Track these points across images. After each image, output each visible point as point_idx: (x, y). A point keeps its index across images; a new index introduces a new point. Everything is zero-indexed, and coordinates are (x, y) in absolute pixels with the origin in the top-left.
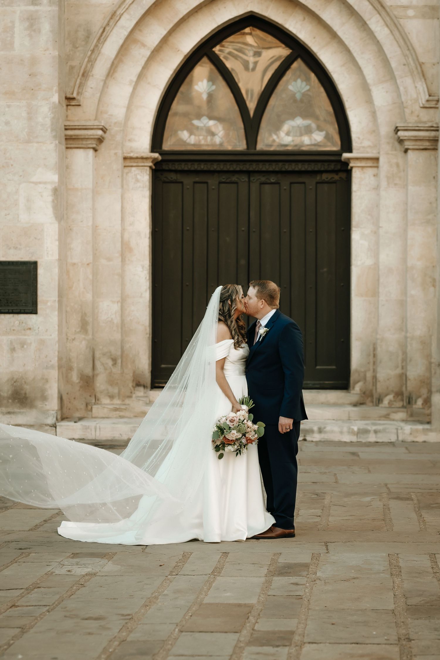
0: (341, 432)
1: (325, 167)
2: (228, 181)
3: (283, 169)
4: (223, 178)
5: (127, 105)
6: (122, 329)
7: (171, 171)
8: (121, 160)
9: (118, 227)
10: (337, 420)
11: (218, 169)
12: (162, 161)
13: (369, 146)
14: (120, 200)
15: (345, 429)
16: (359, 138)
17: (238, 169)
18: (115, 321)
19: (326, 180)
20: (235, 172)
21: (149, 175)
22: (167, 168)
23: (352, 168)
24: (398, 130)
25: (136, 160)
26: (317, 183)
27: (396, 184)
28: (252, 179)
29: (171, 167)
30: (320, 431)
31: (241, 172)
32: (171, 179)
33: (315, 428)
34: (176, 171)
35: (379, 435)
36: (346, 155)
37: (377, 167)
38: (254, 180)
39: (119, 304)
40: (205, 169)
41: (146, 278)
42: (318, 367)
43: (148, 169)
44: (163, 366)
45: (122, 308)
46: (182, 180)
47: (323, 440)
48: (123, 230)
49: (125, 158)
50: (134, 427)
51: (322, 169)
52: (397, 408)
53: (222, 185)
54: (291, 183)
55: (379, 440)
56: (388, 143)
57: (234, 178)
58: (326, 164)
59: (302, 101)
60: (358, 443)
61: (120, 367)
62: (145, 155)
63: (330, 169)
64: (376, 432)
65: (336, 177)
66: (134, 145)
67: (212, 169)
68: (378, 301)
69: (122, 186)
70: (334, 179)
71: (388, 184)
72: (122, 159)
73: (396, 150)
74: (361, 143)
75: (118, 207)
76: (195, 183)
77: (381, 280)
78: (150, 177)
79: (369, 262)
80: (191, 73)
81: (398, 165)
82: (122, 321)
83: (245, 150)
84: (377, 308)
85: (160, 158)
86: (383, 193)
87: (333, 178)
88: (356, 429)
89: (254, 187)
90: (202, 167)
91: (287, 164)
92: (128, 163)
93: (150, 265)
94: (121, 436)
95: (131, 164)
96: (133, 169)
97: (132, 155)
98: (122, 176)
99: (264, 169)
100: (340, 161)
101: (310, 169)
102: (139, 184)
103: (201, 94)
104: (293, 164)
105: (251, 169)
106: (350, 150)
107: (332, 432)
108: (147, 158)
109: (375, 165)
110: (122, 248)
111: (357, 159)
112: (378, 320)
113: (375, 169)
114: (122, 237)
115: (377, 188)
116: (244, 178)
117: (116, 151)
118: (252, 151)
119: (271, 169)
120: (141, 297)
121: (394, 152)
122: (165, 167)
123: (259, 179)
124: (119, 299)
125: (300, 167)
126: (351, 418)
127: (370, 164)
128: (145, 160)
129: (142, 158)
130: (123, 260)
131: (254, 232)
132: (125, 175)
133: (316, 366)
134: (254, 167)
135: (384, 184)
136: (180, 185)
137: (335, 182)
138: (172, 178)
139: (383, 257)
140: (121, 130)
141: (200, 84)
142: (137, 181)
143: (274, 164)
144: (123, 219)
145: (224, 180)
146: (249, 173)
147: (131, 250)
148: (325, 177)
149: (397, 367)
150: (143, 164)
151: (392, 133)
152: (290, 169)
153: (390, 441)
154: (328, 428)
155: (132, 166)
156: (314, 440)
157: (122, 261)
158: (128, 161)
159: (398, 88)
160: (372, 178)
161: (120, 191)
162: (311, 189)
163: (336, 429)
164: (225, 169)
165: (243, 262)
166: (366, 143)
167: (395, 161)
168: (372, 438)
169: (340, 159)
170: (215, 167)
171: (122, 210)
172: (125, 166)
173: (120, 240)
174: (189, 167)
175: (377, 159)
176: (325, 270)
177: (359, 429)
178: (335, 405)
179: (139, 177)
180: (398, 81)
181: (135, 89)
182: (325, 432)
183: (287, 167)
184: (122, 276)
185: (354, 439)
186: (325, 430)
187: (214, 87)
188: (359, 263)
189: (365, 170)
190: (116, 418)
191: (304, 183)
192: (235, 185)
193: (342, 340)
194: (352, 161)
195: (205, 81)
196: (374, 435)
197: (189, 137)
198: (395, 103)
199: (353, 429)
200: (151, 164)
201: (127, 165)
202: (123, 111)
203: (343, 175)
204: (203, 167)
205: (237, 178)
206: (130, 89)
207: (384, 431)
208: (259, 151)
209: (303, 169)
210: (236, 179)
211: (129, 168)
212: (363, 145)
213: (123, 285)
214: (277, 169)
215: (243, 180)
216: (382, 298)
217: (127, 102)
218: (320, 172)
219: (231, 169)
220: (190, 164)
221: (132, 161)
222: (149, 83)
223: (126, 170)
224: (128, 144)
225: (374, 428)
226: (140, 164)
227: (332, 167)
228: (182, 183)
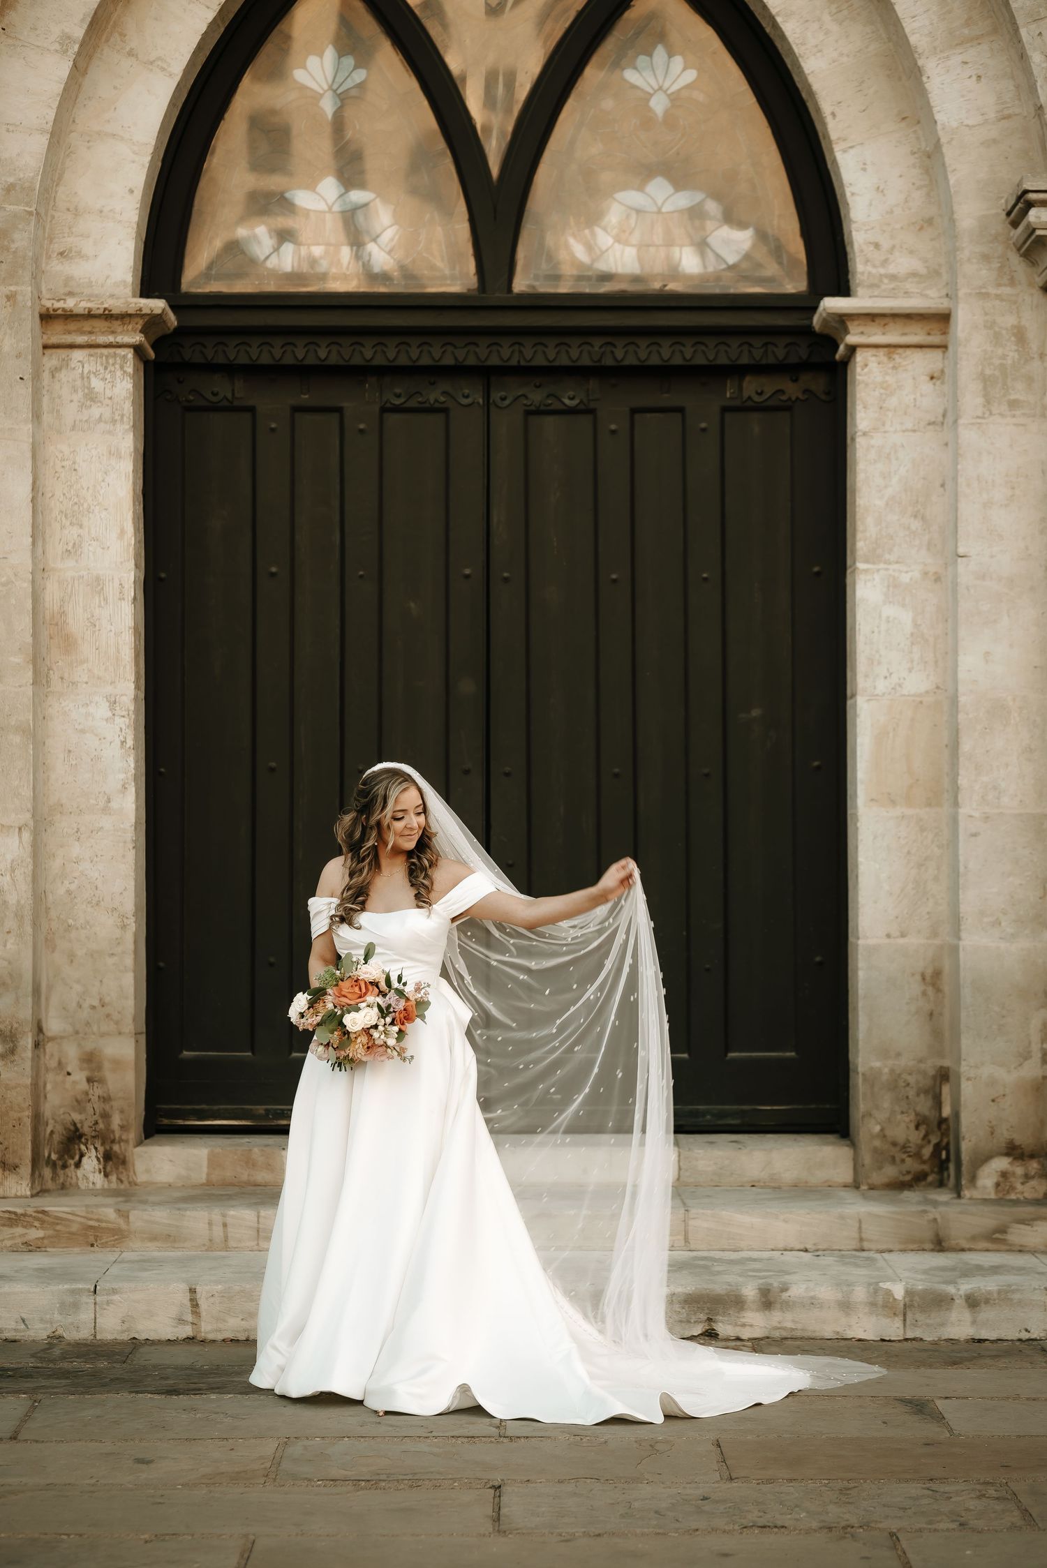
0: (846, 1306)
1: (756, 352)
2: (412, 403)
3: (608, 361)
4: (397, 393)
5: (49, 127)
6: (35, 924)
7: (211, 368)
8: (30, 322)
9: (22, 559)
10: (817, 1252)
11: (379, 361)
12: (179, 331)
13: (914, 274)
14: (29, 464)
15: (860, 1294)
16: (877, 246)
17: (448, 361)
18: (12, 899)
19: (757, 399)
20: (436, 372)
21: (134, 376)
22: (198, 359)
23: (852, 349)
24: (1030, 205)
25: (87, 325)
26: (725, 410)
27: (1013, 404)
28: (496, 396)
29: (211, 352)
30: (768, 1300)
31: (458, 371)
32: (214, 399)
33: (750, 1292)
34: (230, 370)
35: (986, 1314)
36: (832, 304)
37: (944, 347)
38: (503, 399)
39: (27, 836)
40: (334, 360)
41: (123, 743)
42: (732, 1055)
43: (130, 354)
44: (186, 1054)
45: (37, 851)
46: (250, 403)
47: (777, 1334)
48: (40, 572)
49: (47, 318)
50: (73, 1292)
51: (745, 360)
52: (1029, 1202)
53: (392, 419)
54: (634, 411)
55: (984, 1334)
56: (986, 258)
57: (434, 395)
58: (757, 342)
59: (670, 120)
60: (909, 1344)
61: (28, 1065)
62: (117, 306)
63: (771, 360)
64: (973, 1302)
65: (792, 390)
66: (79, 270)
67: (357, 360)
68: (954, 820)
69: (37, 416)
70: (784, 398)
71: (988, 402)
72: (37, 316)
73: (1012, 282)
74: (885, 262)
75: (22, 491)
76: (297, 409)
77: (966, 746)
78: (135, 386)
79: (917, 683)
80: (282, 26)
81: (1020, 335)
82: (39, 897)
83: (476, 293)
84: (953, 843)
85: (172, 320)
86: (968, 436)
87: (781, 391)
88: (898, 1291)
89: (506, 425)
90: (322, 353)
91: (620, 342)
92: (57, 335)
93: (136, 698)
94: (23, 1326)
95: (69, 339)
96: (78, 355)
97: (70, 304)
98: (36, 376)
99: (540, 361)
100: (808, 331)
101: (700, 360)
102: (96, 411)
103: (317, 97)
104: (643, 343)
105: (494, 361)
106: (844, 290)
107: (812, 1303)
108: (124, 317)
109: (935, 339)
110: (35, 635)
111: (872, 317)
112: (954, 890)
113: (937, 354)
114: (36, 598)
115: (946, 420)
116: (470, 394)
117: (13, 288)
118: (497, 297)
119: (564, 361)
120: (106, 810)
121: (1007, 290)
122: (190, 354)
123: (525, 396)
124: (26, 817)
125: (667, 353)
126: (866, 1245)
127: (916, 335)
128: (116, 324)
129: (108, 316)
130: (40, 679)
131: (506, 580)
132: (46, 376)
133: (727, 1050)
134: (505, 354)
135: (971, 400)
136: (247, 416)
137: (787, 407)
138: (215, 394)
139: (969, 663)
140: (30, 213)
141: (313, 61)
142: (91, 397)
143: (575, 341)
144: (37, 533)
145: (397, 402)
146: (486, 374)
147: (69, 644)
148: (751, 387)
149: (1026, 1056)
150: (111, 339)
151: (999, 224)
152: (631, 360)
153: (1025, 1336)
154: (797, 1290)
155: (72, 346)
156: (746, 1334)
157: (35, 683)
158: (58, 326)
159: (1023, 57)
160: (927, 387)
161: (26, 430)
162: (704, 430)
163: (826, 1293)
164: (403, 361)
165: (467, 687)
166: (903, 264)
167: (1011, 320)
168: (960, 1326)
169: (806, 322)
170: (368, 353)
171: (33, 500)
172: (45, 347)
173: (29, 604)
174: (277, 353)
175: (943, 319)
176: (756, 713)
177: (909, 1293)
178: (801, 1191)
179: (96, 383)
180: (1023, 32)
181: (79, 70)
182: (787, 1306)
183: (619, 354)
184: (36, 736)
185: (893, 1329)
186: (785, 1295)
187: (360, 75)
188: (882, 686)
189: (901, 358)
190: (14, 1250)
191: (680, 410)
192: (438, 419)
193: (818, 959)
194: (853, 327)
195: (330, 53)
196: (967, 1315)
197: (276, 250)
198: (1008, 117)
199: (889, 1293)
200: (138, 338)
201: (54, 340)
202: (39, 143)
203: (817, 384)
204: (324, 352)
205: (444, 393)
206: (63, 68)
207: (1005, 1297)
208: (521, 296)
209: (677, 361)
210: (442, 399)
211: (63, 353)
212: (892, 269)
213: (39, 767)
214: (586, 361)
215: (465, 401)
216: (969, 808)
217: (52, 115)
218: (738, 371)
219: (425, 361)
220: (278, 342)
221: (72, 326)
222: (131, 53)
223: (52, 360)
224: (57, 267)
225: (966, 1286)
226: (102, 339)
227: (779, 351)
228: (252, 410)
